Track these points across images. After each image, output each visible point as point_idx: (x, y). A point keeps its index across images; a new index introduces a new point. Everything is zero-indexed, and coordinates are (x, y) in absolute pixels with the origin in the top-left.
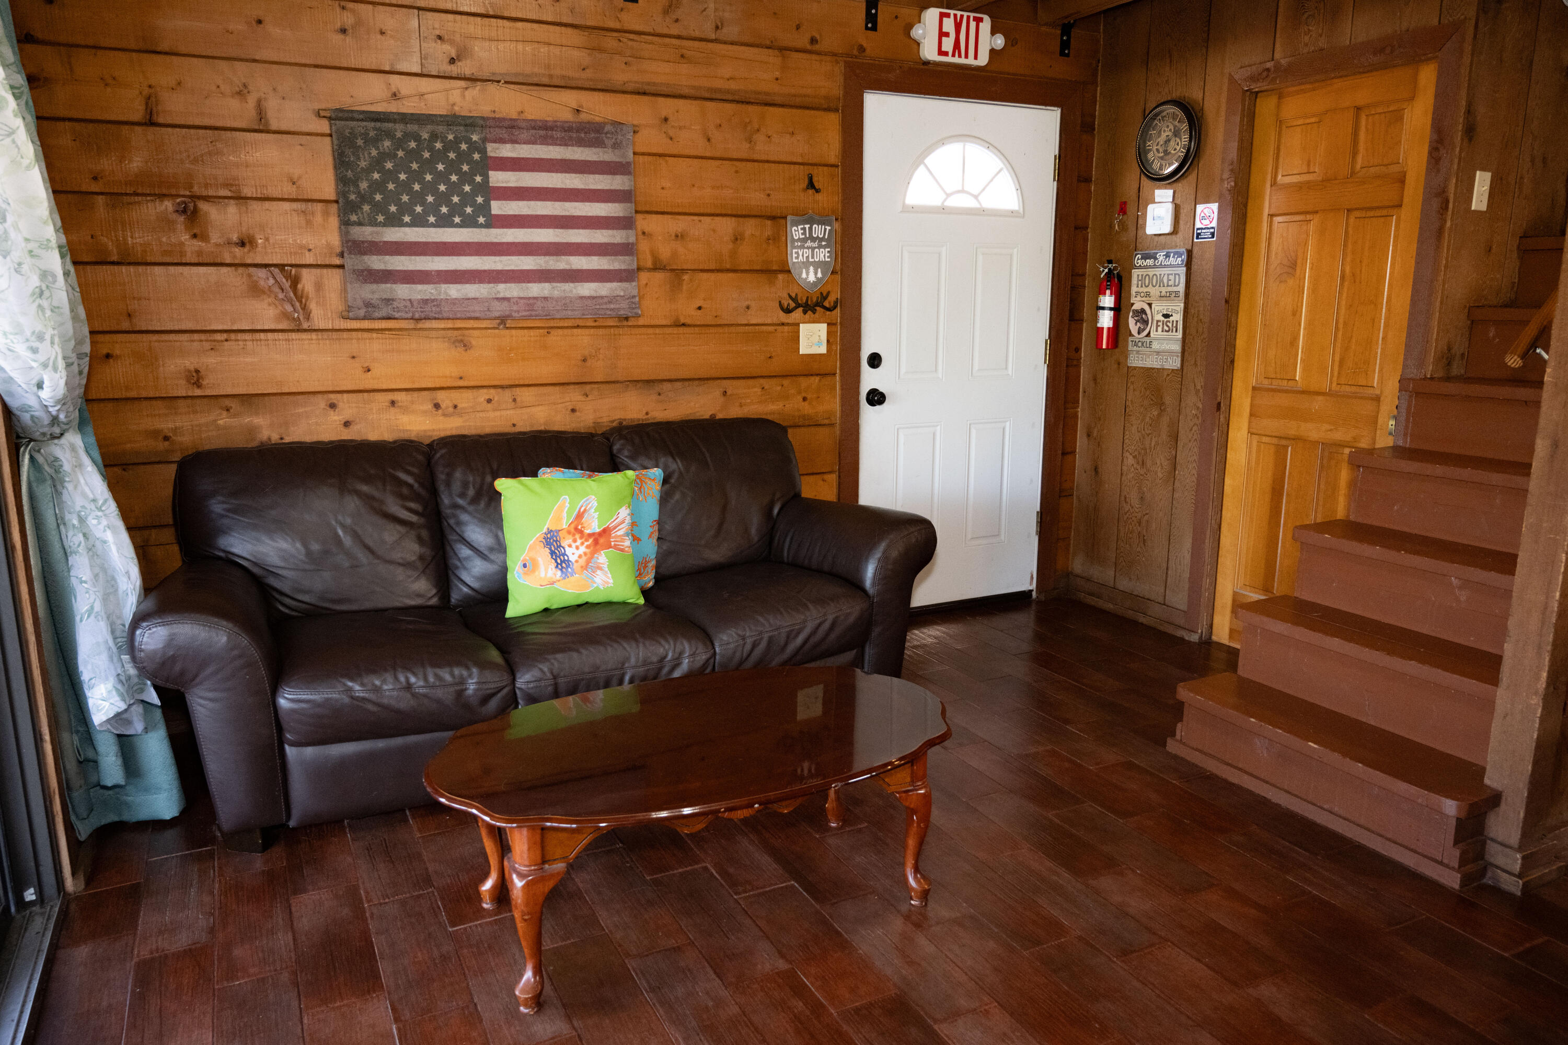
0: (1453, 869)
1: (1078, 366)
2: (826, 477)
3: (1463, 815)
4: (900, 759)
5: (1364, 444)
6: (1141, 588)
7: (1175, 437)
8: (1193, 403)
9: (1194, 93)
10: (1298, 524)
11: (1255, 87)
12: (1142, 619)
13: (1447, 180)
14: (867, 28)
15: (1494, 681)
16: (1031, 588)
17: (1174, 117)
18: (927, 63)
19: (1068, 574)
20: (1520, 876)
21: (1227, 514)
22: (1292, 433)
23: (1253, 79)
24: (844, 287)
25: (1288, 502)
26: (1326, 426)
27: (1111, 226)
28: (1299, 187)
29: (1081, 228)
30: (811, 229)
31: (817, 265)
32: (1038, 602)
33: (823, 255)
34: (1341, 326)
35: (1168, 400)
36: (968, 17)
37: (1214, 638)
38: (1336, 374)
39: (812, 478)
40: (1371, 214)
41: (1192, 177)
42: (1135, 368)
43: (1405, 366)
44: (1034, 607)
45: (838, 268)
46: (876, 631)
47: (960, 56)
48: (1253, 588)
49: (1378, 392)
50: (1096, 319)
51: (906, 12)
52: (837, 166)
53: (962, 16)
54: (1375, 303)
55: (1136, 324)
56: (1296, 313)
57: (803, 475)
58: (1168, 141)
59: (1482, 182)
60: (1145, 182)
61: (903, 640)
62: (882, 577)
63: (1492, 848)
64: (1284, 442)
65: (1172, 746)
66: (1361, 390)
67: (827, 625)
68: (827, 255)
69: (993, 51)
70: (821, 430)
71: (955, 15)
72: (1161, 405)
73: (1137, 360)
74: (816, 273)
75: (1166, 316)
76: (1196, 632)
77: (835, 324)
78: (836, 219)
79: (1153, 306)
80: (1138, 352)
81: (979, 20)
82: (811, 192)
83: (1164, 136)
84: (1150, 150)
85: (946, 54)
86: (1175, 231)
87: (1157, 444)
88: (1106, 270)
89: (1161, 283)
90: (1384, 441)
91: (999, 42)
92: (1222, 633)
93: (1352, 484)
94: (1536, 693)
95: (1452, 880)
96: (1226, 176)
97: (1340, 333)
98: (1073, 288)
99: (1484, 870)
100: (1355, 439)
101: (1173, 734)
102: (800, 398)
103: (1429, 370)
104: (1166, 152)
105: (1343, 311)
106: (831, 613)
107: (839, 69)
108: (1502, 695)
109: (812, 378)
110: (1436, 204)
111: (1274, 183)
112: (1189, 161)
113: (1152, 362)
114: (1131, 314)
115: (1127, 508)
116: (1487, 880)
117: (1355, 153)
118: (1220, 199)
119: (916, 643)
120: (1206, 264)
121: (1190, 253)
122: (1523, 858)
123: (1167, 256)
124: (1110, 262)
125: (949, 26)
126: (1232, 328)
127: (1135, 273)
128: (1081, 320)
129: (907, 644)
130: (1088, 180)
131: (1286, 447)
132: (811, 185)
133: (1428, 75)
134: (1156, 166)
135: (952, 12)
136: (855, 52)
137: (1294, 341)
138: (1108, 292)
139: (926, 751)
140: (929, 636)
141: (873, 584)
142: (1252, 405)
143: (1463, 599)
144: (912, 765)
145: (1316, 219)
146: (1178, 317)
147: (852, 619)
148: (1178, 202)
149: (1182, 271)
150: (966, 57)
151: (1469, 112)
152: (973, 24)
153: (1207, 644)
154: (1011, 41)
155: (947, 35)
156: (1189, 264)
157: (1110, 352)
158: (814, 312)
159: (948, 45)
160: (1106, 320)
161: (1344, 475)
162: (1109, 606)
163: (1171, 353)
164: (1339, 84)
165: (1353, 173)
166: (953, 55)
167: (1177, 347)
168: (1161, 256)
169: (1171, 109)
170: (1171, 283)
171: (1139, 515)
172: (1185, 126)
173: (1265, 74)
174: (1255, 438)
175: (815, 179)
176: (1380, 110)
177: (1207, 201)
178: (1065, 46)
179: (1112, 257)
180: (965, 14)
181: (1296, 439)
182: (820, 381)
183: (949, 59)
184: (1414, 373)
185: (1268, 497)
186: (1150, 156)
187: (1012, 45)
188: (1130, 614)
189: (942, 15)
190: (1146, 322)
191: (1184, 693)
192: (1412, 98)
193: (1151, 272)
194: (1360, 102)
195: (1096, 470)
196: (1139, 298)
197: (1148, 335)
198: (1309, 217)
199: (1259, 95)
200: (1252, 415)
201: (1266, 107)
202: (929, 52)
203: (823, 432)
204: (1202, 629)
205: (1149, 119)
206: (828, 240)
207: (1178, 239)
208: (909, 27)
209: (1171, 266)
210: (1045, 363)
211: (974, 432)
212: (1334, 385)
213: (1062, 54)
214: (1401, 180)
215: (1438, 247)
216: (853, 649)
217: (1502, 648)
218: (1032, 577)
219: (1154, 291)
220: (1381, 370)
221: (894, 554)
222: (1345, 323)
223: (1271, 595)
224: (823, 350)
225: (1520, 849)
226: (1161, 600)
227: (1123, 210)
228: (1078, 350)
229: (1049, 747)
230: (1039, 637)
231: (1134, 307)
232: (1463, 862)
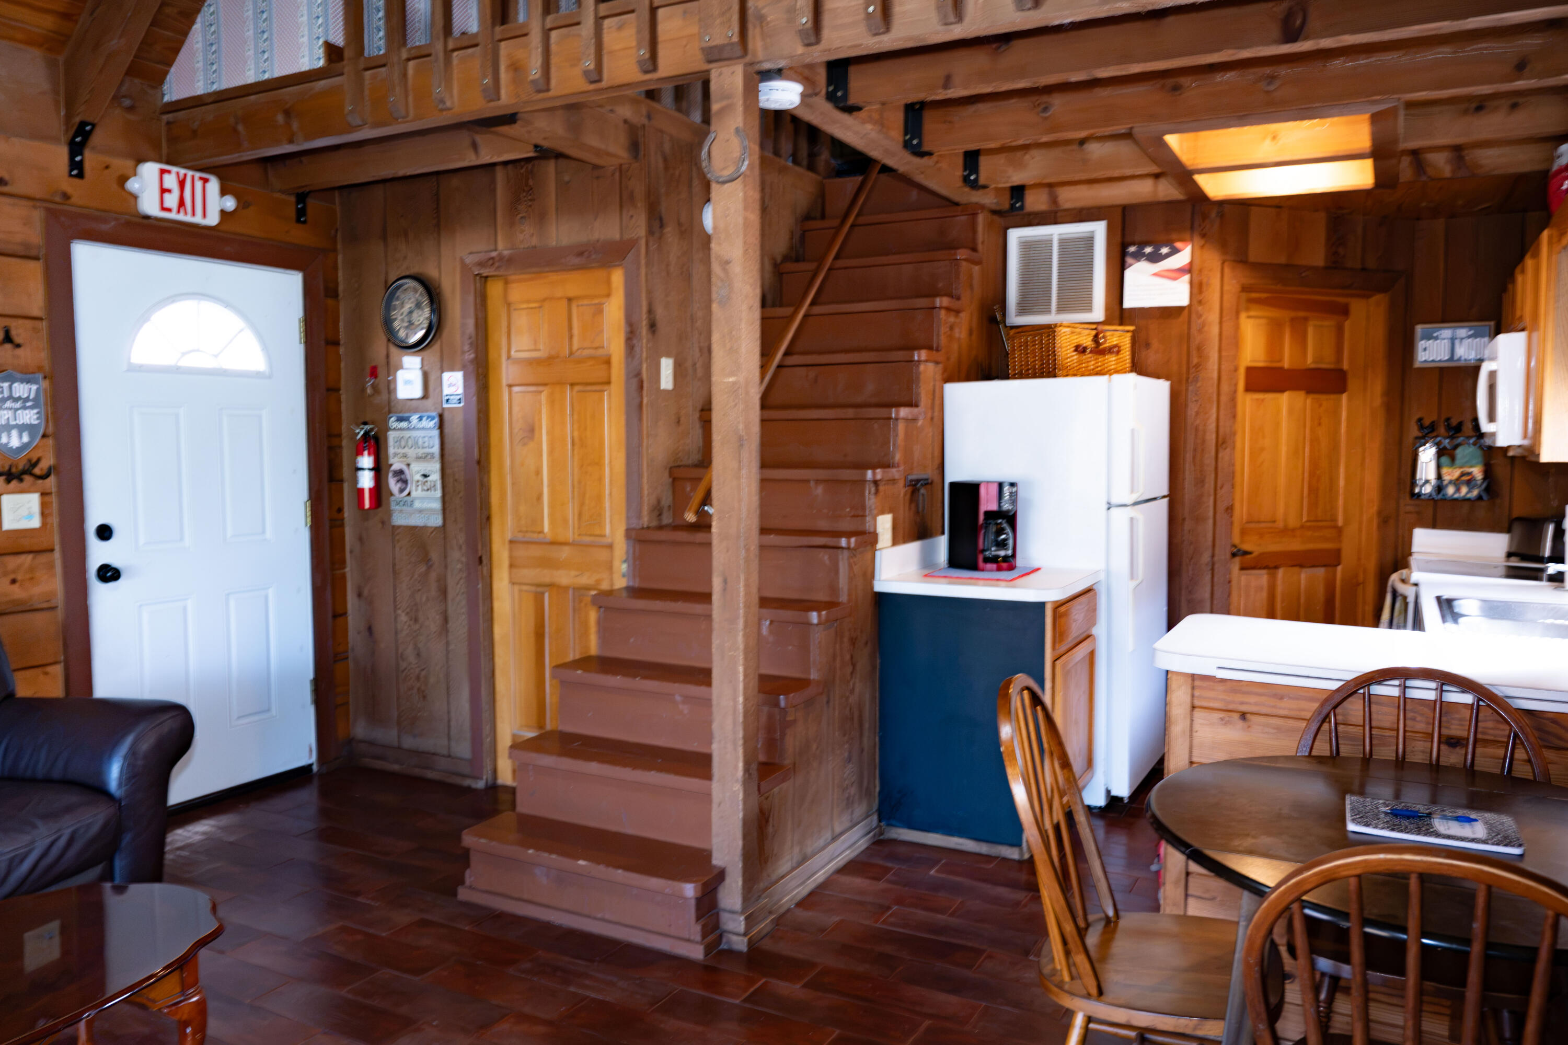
0: (697, 943)
1: (342, 525)
2: (50, 669)
3: (699, 895)
4: (165, 968)
5: (605, 586)
6: (426, 744)
7: (443, 592)
8: (458, 557)
9: (431, 271)
10: (560, 662)
11: (485, 272)
12: (430, 775)
13: (641, 364)
14: (71, 175)
15: (708, 776)
16: (310, 762)
17: (416, 291)
18: (147, 217)
19: (351, 741)
20: (745, 935)
21: (499, 661)
22: (547, 580)
23: (481, 264)
24: (58, 453)
25: (550, 644)
26: (573, 573)
27: (363, 390)
28: (531, 362)
29: (334, 390)
30: (10, 387)
31: (22, 428)
32: (320, 775)
33: (29, 417)
34: (576, 483)
35: (435, 555)
36: (193, 177)
37: (500, 781)
38: (576, 526)
39: (28, 673)
40: (589, 388)
41: (436, 347)
42: (399, 527)
43: (628, 518)
44: (316, 782)
45: (50, 430)
46: (127, 838)
47: (186, 213)
48: (528, 727)
49: (609, 540)
50: (355, 480)
51: (120, 164)
52: (40, 319)
53: (185, 175)
54: (599, 463)
55: (396, 484)
56: (538, 472)
57: (15, 670)
58: (411, 312)
59: (667, 367)
60: (394, 350)
61: (161, 843)
62: (130, 775)
63: (724, 917)
64: (540, 589)
65: (463, 894)
66: (597, 539)
67: (62, 842)
68: (35, 417)
69: (223, 213)
70: (38, 616)
71: (178, 174)
72: (426, 560)
73: (400, 519)
74: (21, 437)
75: (425, 476)
76: (482, 779)
77: (50, 494)
78: (45, 377)
79: (412, 466)
80: (401, 511)
81: (205, 181)
82: (8, 346)
83: (408, 306)
84: (395, 319)
85: (169, 210)
86: (425, 396)
87: (428, 600)
88: (362, 433)
89: (416, 444)
90: (620, 583)
91: (230, 203)
92: (506, 775)
93: (599, 622)
94: (737, 781)
95: (697, 953)
96: (466, 348)
97: (576, 490)
98: (331, 448)
99: (721, 936)
100: (598, 582)
101: (462, 882)
102: (7, 580)
103: (645, 521)
104: (411, 323)
105: (576, 470)
106: (67, 826)
107: (38, 216)
108: (716, 786)
109: (23, 557)
110: (635, 381)
111: (509, 357)
112: (434, 330)
113: (416, 521)
114: (390, 475)
115: (403, 665)
116: (724, 946)
117: (571, 337)
118: (463, 368)
119: (179, 844)
120: (456, 428)
121: (441, 417)
122: (746, 919)
123: (421, 419)
124: (365, 423)
125: (171, 181)
126: (485, 488)
127: (392, 435)
128: (341, 481)
129: (167, 848)
130: (336, 343)
131: (543, 594)
132: (8, 339)
133: (618, 277)
134: (402, 334)
135: (174, 169)
136: (58, 199)
137: (539, 497)
138: (366, 453)
139: (196, 953)
140: (197, 833)
141: (120, 785)
142: (511, 557)
143: (686, 712)
144: (182, 970)
145: (546, 392)
146: (435, 477)
147: (95, 829)
148: (426, 368)
149: (436, 433)
150: (194, 214)
151: (650, 311)
152: (199, 184)
153: (494, 788)
154: (243, 203)
155: (169, 191)
156: (441, 426)
157: (372, 512)
158: (21, 480)
159: (172, 200)
160: (366, 481)
161: (593, 616)
162: (396, 767)
163: (431, 511)
164: (554, 277)
165: (571, 354)
166: (179, 212)
167: (437, 505)
168: (414, 418)
169: (410, 283)
170: (426, 444)
171: (417, 671)
172: (425, 301)
173: (491, 262)
174: (516, 588)
175: (13, 333)
176: (586, 302)
177: (452, 369)
178: (301, 214)
179: (367, 419)
180: (190, 173)
181: (551, 586)
182: (34, 558)
183: (173, 216)
184: (635, 524)
185: (532, 639)
186: (396, 324)
187: (243, 208)
188: (417, 772)
189: (163, 172)
190: (405, 482)
191: (469, 839)
192: (608, 295)
193: (407, 434)
194: (571, 294)
195: (370, 629)
196: (396, 459)
197: (409, 494)
198: (541, 388)
199: (489, 279)
200: (511, 566)
201: (495, 290)
202: (149, 205)
203: (39, 619)
204: (487, 775)
205: (391, 291)
206: (36, 399)
207: (429, 403)
208: (123, 179)
209: (423, 429)
210: (306, 525)
211: (232, 603)
212: (576, 536)
213: (298, 221)
214: (608, 362)
215: (640, 419)
216: (100, 863)
217: (710, 748)
218: (311, 750)
219: (411, 452)
220: (611, 522)
221: (145, 747)
222: (580, 482)
223: (543, 731)
224: (36, 523)
225: (742, 913)
226: (445, 752)
227: (374, 373)
228: (340, 510)
229: (341, 923)
230: (324, 813)
231: (393, 468)
232: (704, 935)
